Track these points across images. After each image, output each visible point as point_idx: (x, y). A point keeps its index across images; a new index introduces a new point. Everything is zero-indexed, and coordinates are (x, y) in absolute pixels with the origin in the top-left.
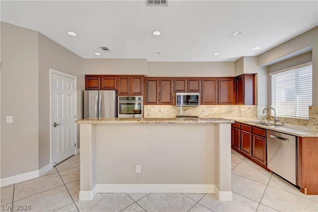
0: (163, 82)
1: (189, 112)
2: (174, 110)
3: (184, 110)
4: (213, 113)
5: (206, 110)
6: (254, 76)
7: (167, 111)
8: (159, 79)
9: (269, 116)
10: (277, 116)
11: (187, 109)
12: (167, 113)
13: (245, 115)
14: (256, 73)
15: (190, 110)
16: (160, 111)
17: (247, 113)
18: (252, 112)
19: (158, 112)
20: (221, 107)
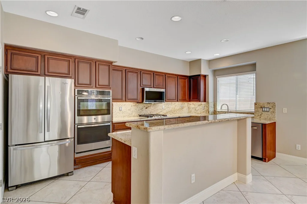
0: (129, 74)
1: (151, 110)
2: (136, 108)
3: (146, 108)
4: (170, 110)
5: (165, 108)
6: (205, 76)
7: (129, 110)
8: (125, 69)
9: (215, 111)
10: (229, 111)
11: (148, 107)
12: (129, 112)
13: (195, 111)
14: (208, 75)
15: (152, 108)
16: (121, 109)
17: (197, 109)
18: (203, 108)
19: (119, 111)
20: (176, 104)
